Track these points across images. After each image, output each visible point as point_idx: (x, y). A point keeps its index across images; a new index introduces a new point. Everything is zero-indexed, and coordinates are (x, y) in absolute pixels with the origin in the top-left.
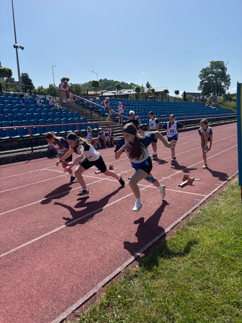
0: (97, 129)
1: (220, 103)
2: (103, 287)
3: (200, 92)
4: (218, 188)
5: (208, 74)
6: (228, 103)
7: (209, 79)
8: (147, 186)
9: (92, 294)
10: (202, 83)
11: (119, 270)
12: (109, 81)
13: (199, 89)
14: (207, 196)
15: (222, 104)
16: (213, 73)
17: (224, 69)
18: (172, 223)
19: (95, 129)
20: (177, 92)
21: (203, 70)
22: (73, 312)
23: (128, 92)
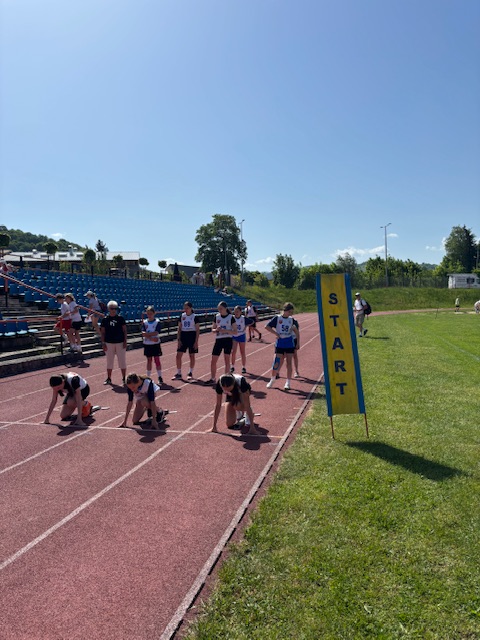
0: (25, 332)
1: (235, 287)
2: (209, 574)
3: (200, 265)
4: (293, 424)
5: (210, 236)
6: (248, 288)
7: (212, 244)
8: (184, 432)
9: (199, 586)
10: (201, 250)
11: (217, 550)
12: (12, 231)
13: (198, 259)
14: (284, 438)
15: (238, 288)
16: (218, 235)
17: (235, 229)
18: (255, 480)
19: (22, 332)
20: (162, 264)
21: (202, 229)
22: (188, 611)
23: (60, 256)
